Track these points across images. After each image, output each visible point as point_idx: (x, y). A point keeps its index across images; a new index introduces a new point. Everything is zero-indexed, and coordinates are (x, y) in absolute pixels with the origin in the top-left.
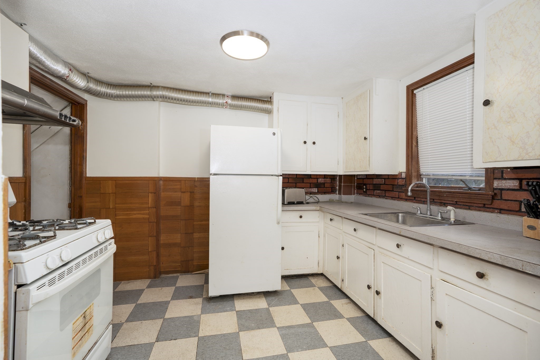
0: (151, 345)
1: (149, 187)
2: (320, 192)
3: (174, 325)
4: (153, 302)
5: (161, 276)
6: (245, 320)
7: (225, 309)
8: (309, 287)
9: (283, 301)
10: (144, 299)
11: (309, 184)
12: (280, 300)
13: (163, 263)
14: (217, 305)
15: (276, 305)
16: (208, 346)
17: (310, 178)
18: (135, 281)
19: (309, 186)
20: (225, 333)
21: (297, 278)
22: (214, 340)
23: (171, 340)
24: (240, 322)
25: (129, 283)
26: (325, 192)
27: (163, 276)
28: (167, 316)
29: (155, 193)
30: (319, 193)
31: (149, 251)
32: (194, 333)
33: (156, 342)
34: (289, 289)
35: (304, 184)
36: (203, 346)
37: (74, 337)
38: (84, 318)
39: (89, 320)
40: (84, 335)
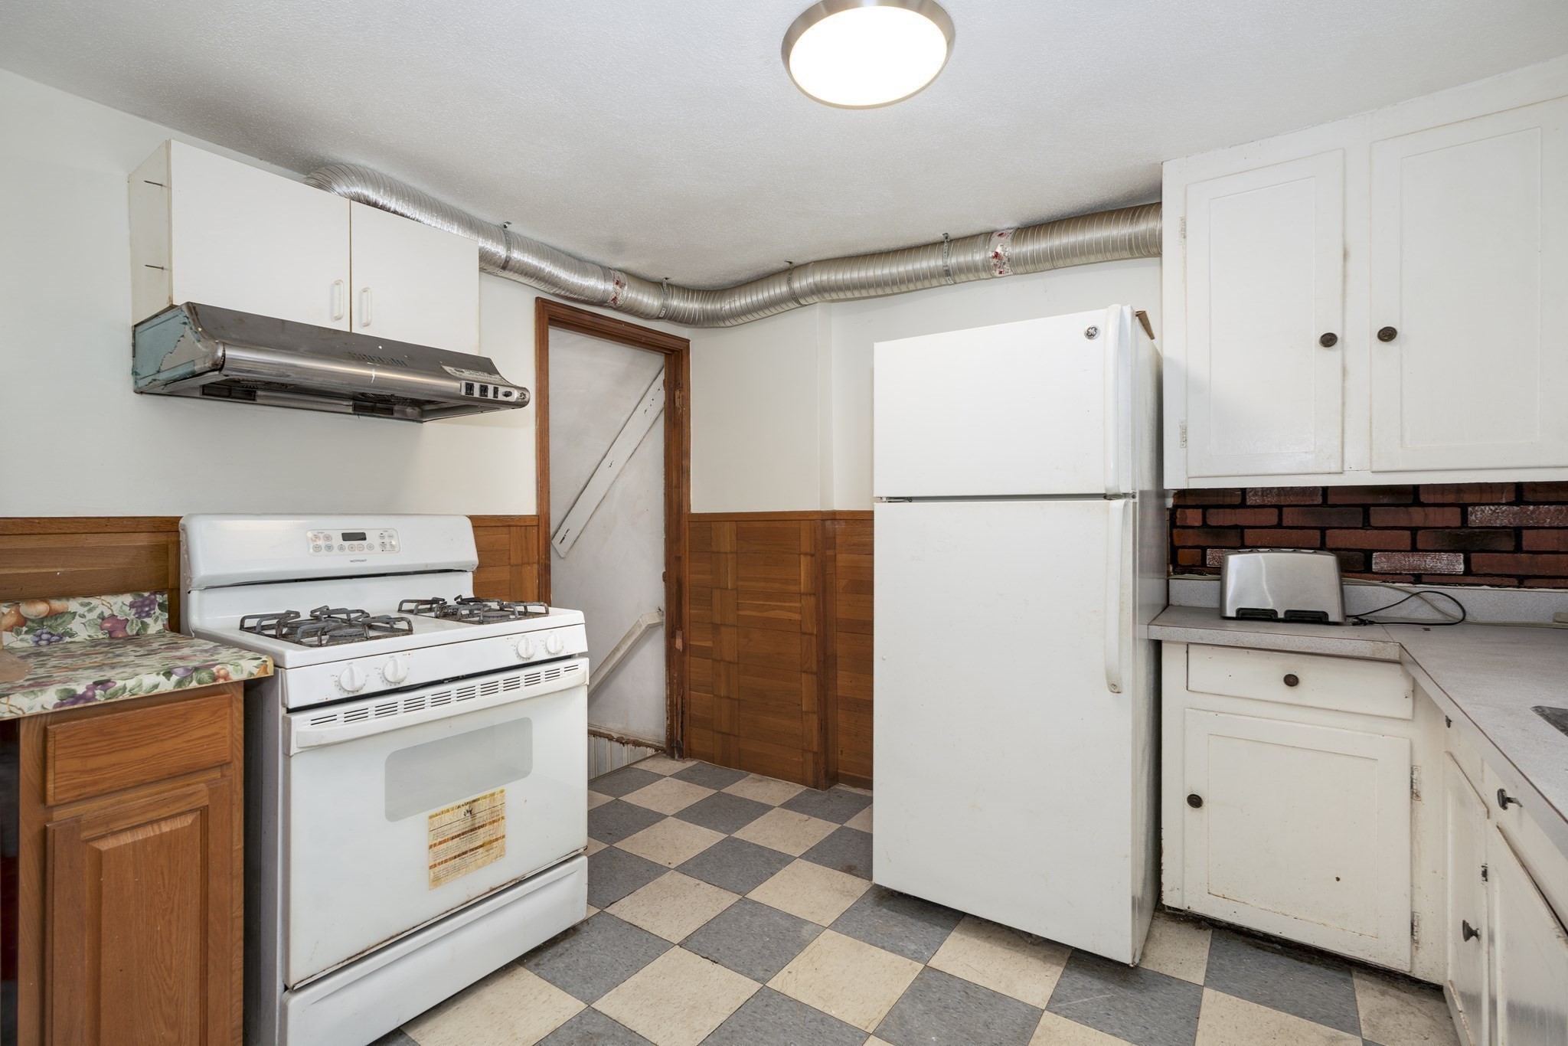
0: (665, 945)
1: (800, 538)
2: (1485, 575)
3: (745, 925)
4: (760, 847)
5: (837, 787)
6: (923, 1008)
7: (901, 943)
8: (1311, 1019)
9: (1126, 1014)
10: (752, 833)
11: (1408, 533)
12: (1119, 1006)
13: (842, 751)
14: (891, 923)
15: (1082, 1018)
16: (759, 1024)
17: (1411, 505)
18: (774, 781)
19: (1407, 544)
20: (833, 1013)
21: (1282, 955)
22: (787, 1016)
23: (707, 958)
24: (902, 1006)
25: (760, 781)
26: (1520, 572)
27: (842, 787)
28: (754, 895)
29: (812, 555)
30: (1471, 576)
31: (804, 708)
32: (765, 968)
33: (678, 944)
34: (1199, 978)
35: (1376, 532)
36: (750, 1015)
37: (435, 845)
38: (468, 815)
39: (490, 823)
40: (472, 850)
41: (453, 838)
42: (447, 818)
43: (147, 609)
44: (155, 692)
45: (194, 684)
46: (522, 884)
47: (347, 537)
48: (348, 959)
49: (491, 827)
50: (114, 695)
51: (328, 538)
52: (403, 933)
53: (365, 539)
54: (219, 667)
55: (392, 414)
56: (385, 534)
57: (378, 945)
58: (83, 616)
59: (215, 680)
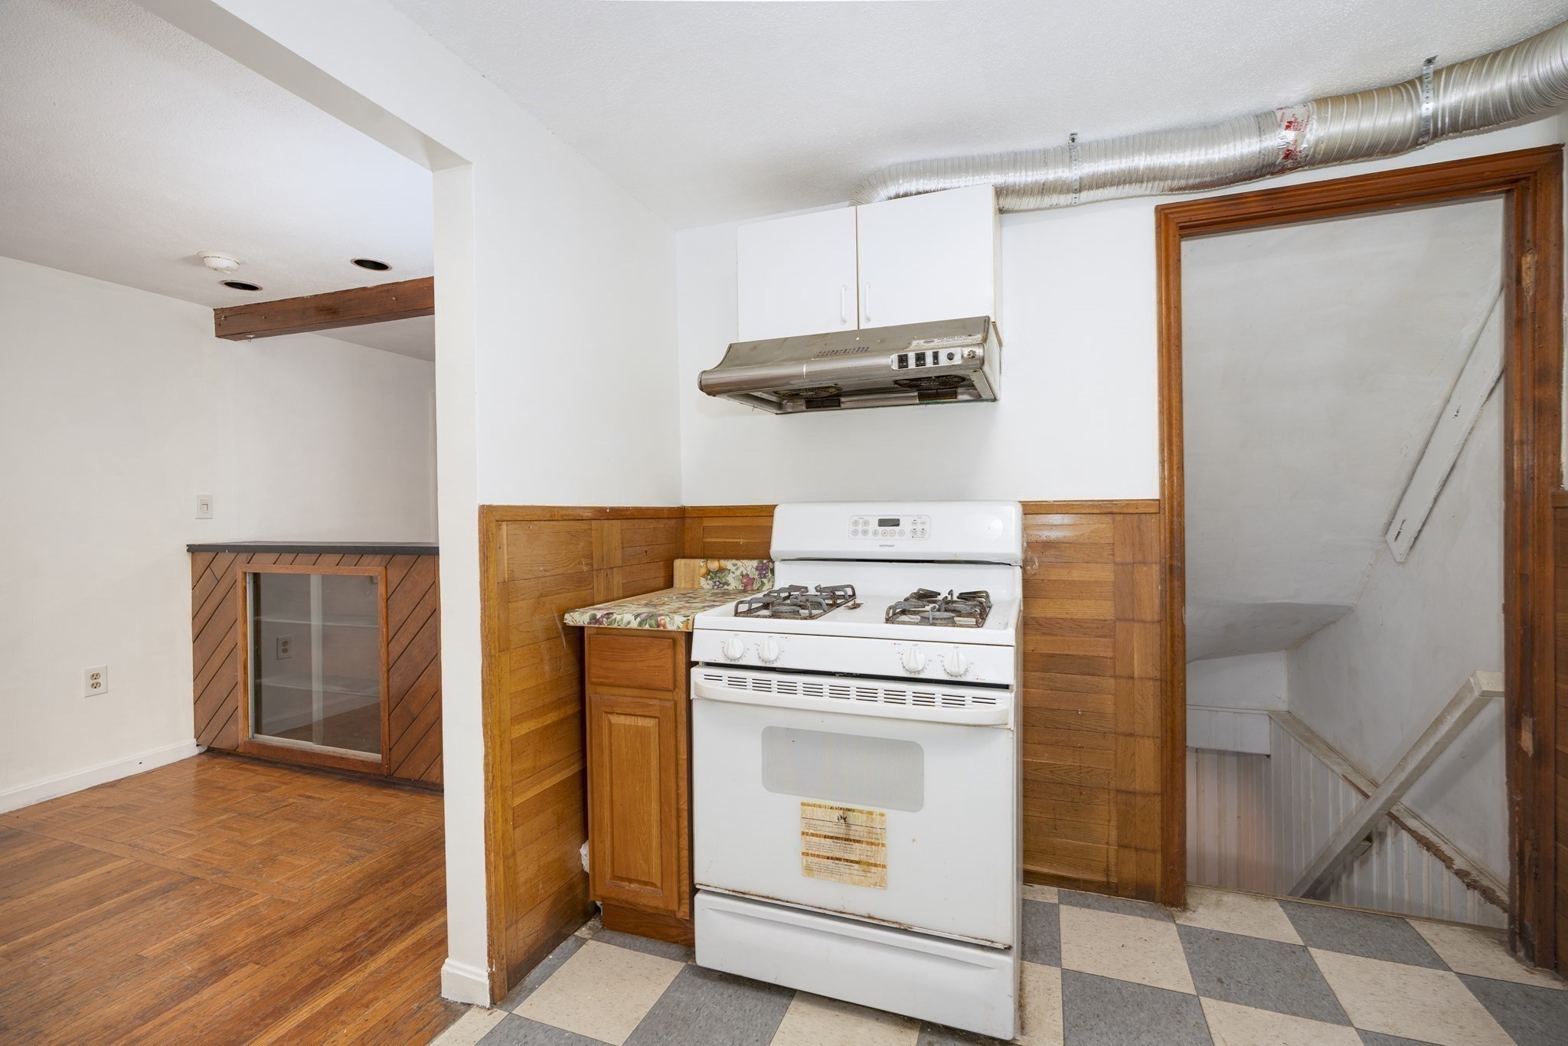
37: (807, 834)
38: (842, 821)
39: (868, 843)
40: (847, 861)
41: (825, 837)
42: (819, 813)
43: (764, 572)
44: (629, 626)
45: (647, 627)
46: (905, 934)
47: (883, 523)
48: (734, 891)
49: (869, 847)
50: (610, 624)
51: (866, 523)
52: (778, 900)
53: (898, 525)
54: (663, 617)
55: (839, 406)
56: (919, 521)
57: (763, 897)
58: (733, 573)
59: (658, 627)
